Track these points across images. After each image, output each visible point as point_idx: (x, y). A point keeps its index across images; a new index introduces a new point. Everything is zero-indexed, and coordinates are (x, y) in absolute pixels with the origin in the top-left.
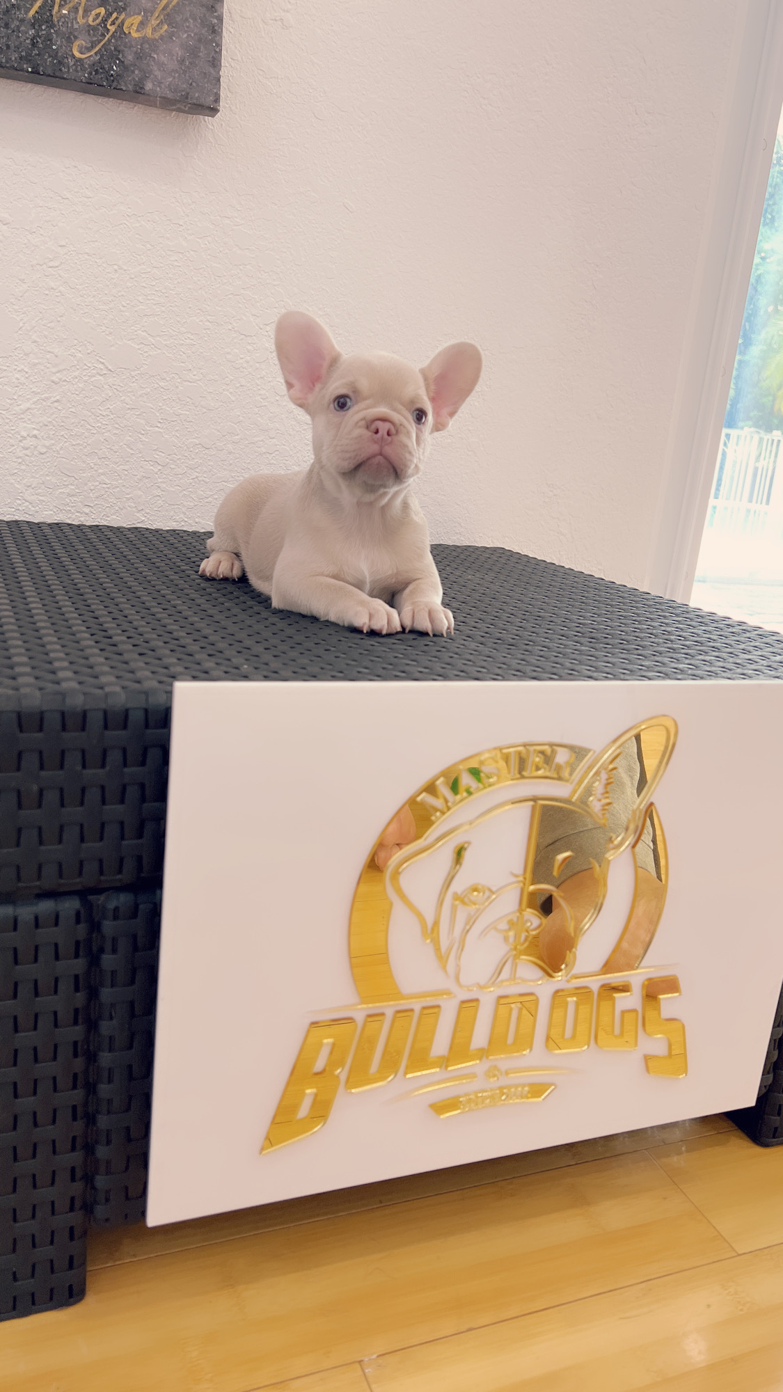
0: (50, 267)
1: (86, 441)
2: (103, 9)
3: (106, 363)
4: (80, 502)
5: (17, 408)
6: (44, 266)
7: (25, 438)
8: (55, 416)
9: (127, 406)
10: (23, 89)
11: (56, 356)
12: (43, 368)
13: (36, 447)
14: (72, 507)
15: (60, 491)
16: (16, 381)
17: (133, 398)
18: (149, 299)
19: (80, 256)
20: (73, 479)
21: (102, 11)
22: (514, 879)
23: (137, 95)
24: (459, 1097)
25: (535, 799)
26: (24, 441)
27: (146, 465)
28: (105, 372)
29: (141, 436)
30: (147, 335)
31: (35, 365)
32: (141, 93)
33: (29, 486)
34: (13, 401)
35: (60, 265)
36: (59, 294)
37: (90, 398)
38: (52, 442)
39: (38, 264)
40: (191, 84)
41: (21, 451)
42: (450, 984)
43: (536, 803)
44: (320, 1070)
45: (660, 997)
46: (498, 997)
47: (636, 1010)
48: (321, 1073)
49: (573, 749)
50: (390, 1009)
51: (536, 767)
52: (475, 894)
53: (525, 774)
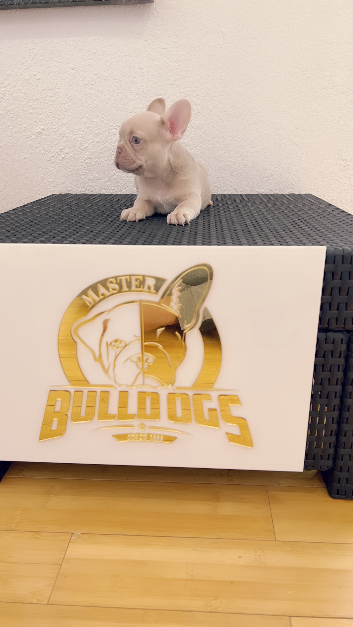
0: (91, 85)
1: (110, 158)
3: (117, 124)
4: (110, 185)
5: (83, 147)
6: (89, 85)
7: (86, 159)
8: (97, 148)
10: (75, 10)
11: (96, 123)
12: (91, 128)
13: (91, 163)
14: (107, 187)
15: (102, 180)
16: (81, 135)
18: (133, 92)
19: (103, 78)
20: (106, 175)
22: (135, 339)
24: (127, 434)
25: (140, 301)
26: (87, 161)
30: (133, 108)
31: (88, 127)
33: (90, 179)
34: (81, 144)
35: (95, 83)
36: (95, 96)
37: (111, 139)
38: (97, 160)
39: (86, 84)
41: (85, 165)
42: (112, 383)
43: (140, 303)
44: (58, 411)
45: (229, 405)
46: (139, 392)
47: (215, 409)
48: (59, 412)
49: (157, 279)
50: (86, 389)
51: (136, 287)
52: (117, 343)
53: (131, 290)
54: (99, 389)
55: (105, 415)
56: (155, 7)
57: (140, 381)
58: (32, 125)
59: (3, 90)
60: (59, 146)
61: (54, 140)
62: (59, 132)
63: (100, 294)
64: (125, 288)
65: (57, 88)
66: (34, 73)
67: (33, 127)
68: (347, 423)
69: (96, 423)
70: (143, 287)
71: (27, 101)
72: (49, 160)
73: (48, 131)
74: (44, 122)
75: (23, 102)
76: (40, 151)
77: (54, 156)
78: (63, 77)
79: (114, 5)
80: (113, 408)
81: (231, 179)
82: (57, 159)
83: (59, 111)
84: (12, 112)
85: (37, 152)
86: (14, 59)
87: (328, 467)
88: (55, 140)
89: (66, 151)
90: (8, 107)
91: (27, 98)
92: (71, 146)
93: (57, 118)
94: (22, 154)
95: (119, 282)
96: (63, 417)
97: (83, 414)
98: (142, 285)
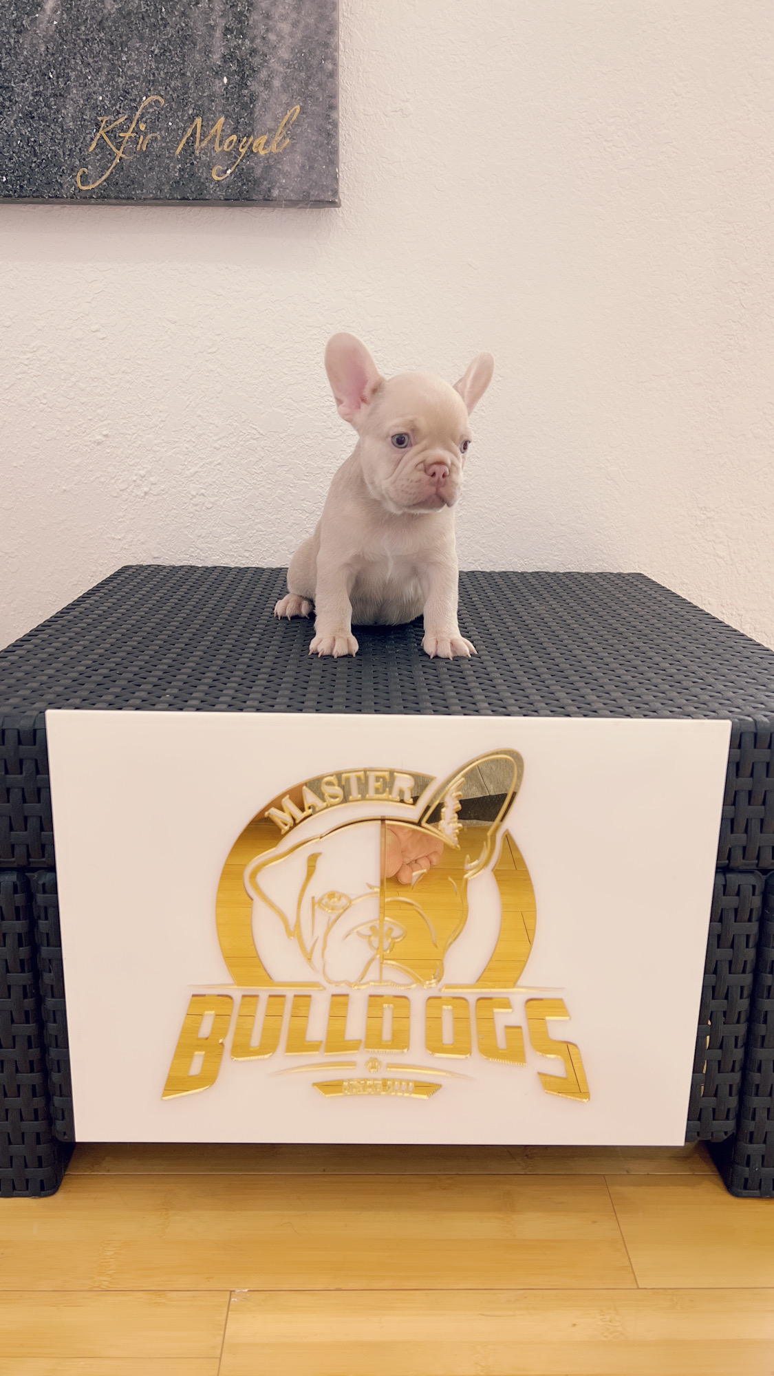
0: (210, 353)
1: (244, 495)
2: (235, 136)
3: (259, 429)
4: (241, 547)
5: (188, 472)
6: (205, 353)
7: (194, 497)
8: (218, 476)
9: (278, 464)
11: (217, 427)
12: (207, 437)
13: (204, 503)
14: (235, 552)
15: (225, 539)
16: (186, 450)
17: (283, 456)
18: (293, 371)
19: (233, 341)
20: (235, 528)
21: (234, 137)
22: (369, 890)
23: (267, 201)
24: (343, 1081)
25: (383, 820)
26: (195, 499)
27: (296, 513)
28: (258, 436)
29: (290, 488)
30: (292, 401)
31: (201, 435)
32: (269, 200)
33: (199, 536)
34: (184, 467)
35: (217, 351)
36: (217, 375)
37: (246, 459)
38: (217, 498)
39: (200, 352)
40: (312, 185)
41: (192, 507)
42: (318, 978)
43: (383, 823)
44: (206, 1036)
45: (547, 1018)
46: (370, 996)
47: (519, 1027)
48: (207, 1039)
49: (416, 777)
50: (264, 993)
51: (377, 791)
52: (333, 900)
53: (367, 796)
54: (290, 993)
55: (298, 1043)
56: (341, 215)
57: (373, 974)
58: (84, 426)
59: (26, 357)
60: (139, 470)
61: (128, 458)
62: (140, 442)
63: (306, 806)
64: (355, 794)
65: (139, 356)
66: (94, 328)
67: (85, 431)
68: (762, 1046)
69: (280, 1059)
70: (390, 793)
71: (75, 380)
72: (116, 497)
73: (117, 440)
74: (109, 422)
75: (67, 382)
76: (98, 478)
77: (127, 488)
78: (154, 336)
79: (261, 208)
80: (317, 1028)
81: (484, 541)
82: (133, 495)
83: (141, 401)
84: (44, 401)
85: (92, 479)
86: (53, 298)
87: (726, 1133)
88: (131, 456)
89: (152, 479)
90: (36, 390)
91: (77, 373)
92: (162, 471)
93: (137, 415)
94: (60, 483)
95: (343, 783)
96: (214, 1050)
97: (255, 1041)
98: (387, 789)
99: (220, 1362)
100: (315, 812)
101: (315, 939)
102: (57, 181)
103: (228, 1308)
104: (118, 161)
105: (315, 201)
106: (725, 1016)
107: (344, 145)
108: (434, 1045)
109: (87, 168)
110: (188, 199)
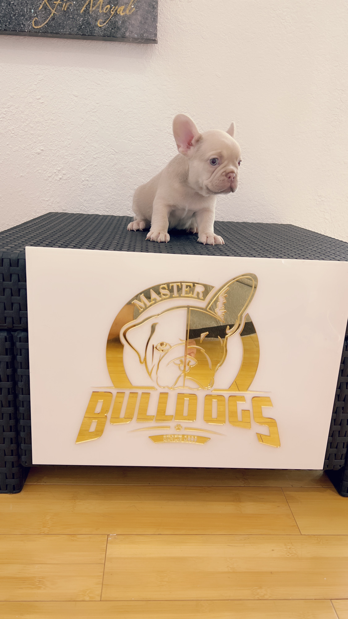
0: (93, 112)
1: (107, 181)
2: (109, 5)
3: (115, 150)
4: (105, 206)
5: (81, 169)
6: (91, 112)
7: (83, 181)
8: (95, 172)
9: (123, 167)
10: (83, 42)
11: (95, 148)
12: (90, 153)
13: (88, 185)
14: (102, 208)
15: (98, 202)
16: (80, 158)
17: (126, 163)
18: (132, 122)
19: (104, 107)
20: (102, 197)
21: (109, 6)
22: (180, 342)
23: (123, 39)
24: (163, 435)
25: (188, 307)
26: (83, 182)
27: (131, 191)
28: (114, 153)
29: (129, 179)
30: (131, 137)
31: (87, 151)
33: (85, 200)
34: (79, 166)
35: (97, 111)
36: (96, 123)
37: (109, 164)
38: (94, 182)
39: (88, 111)
40: (145, 31)
41: (82, 186)
42: (154, 384)
43: (188, 309)
44: (99, 412)
45: (262, 407)
46: (179, 394)
47: (249, 410)
48: (99, 414)
49: (205, 286)
50: (127, 391)
51: (186, 293)
52: (162, 346)
53: (182, 295)
54: (140, 392)
55: (143, 417)
56: (157, 48)
57: (180, 383)
58: (32, 145)
59: (5, 110)
60: (58, 167)
61: (53, 161)
62: (58, 154)
63: (151, 299)
64: (176, 294)
65: (59, 112)
66: (38, 97)
67: (32, 148)
69: (133, 424)
70: (193, 294)
71: (28, 122)
72: (46, 180)
73: (47, 153)
74: (44, 143)
75: (24, 123)
76: (38, 170)
77: (51, 176)
78: (67, 103)
79: (120, 42)
80: (152, 410)
81: (219, 208)
82: (54, 179)
83: (59, 134)
84: (13, 132)
85: (35, 171)
86: (19, 82)
88: (54, 161)
89: (64, 172)
90: (9, 126)
91: (29, 119)
92: (69, 168)
93: (57, 141)
94: (19, 172)
95: (170, 288)
96: (101, 419)
97: (122, 415)
98: (191, 292)
99: (105, 565)
100: (155, 303)
101: (153, 364)
102: (23, 23)
103: (107, 542)
104: (53, 15)
105: (146, 39)
106: (343, 409)
107: (160, 14)
108: (208, 418)
109: (38, 18)
110: (85, 35)
